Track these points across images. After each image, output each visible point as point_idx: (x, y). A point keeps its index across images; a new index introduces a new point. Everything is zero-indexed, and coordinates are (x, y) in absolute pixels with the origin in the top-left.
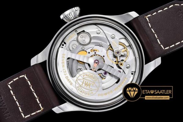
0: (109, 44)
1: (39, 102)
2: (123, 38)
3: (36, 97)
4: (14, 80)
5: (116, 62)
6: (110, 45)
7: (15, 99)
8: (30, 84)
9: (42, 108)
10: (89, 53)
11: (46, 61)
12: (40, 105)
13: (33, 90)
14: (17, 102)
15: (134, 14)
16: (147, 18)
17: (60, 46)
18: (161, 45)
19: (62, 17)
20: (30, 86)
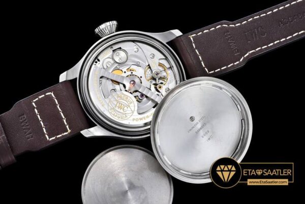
0: (147, 65)
1: (66, 123)
2: (163, 59)
3: (64, 117)
4: (40, 97)
5: (154, 84)
6: (149, 65)
7: (40, 119)
8: (57, 103)
9: (69, 131)
10: (125, 72)
11: (76, 79)
12: (67, 127)
13: (60, 110)
14: (41, 122)
15: (177, 33)
16: (191, 38)
17: (92, 64)
18: (206, 69)
19: (97, 30)
20: (57, 105)
